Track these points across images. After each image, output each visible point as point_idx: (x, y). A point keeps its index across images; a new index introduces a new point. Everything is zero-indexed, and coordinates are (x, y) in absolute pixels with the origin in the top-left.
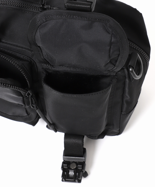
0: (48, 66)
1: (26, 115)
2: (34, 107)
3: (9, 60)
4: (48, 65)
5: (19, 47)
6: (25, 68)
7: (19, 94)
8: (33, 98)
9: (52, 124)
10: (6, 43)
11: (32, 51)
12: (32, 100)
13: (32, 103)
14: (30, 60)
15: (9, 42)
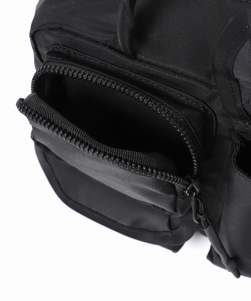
0: (247, 126)
1: (166, 229)
2: (199, 220)
3: (154, 106)
4: (247, 123)
5: (181, 74)
6: (193, 127)
7: (171, 189)
8: (200, 198)
9: (231, 258)
10: (149, 63)
11: (211, 87)
12: (197, 203)
13: (197, 212)
14: (203, 107)
15: (155, 62)
